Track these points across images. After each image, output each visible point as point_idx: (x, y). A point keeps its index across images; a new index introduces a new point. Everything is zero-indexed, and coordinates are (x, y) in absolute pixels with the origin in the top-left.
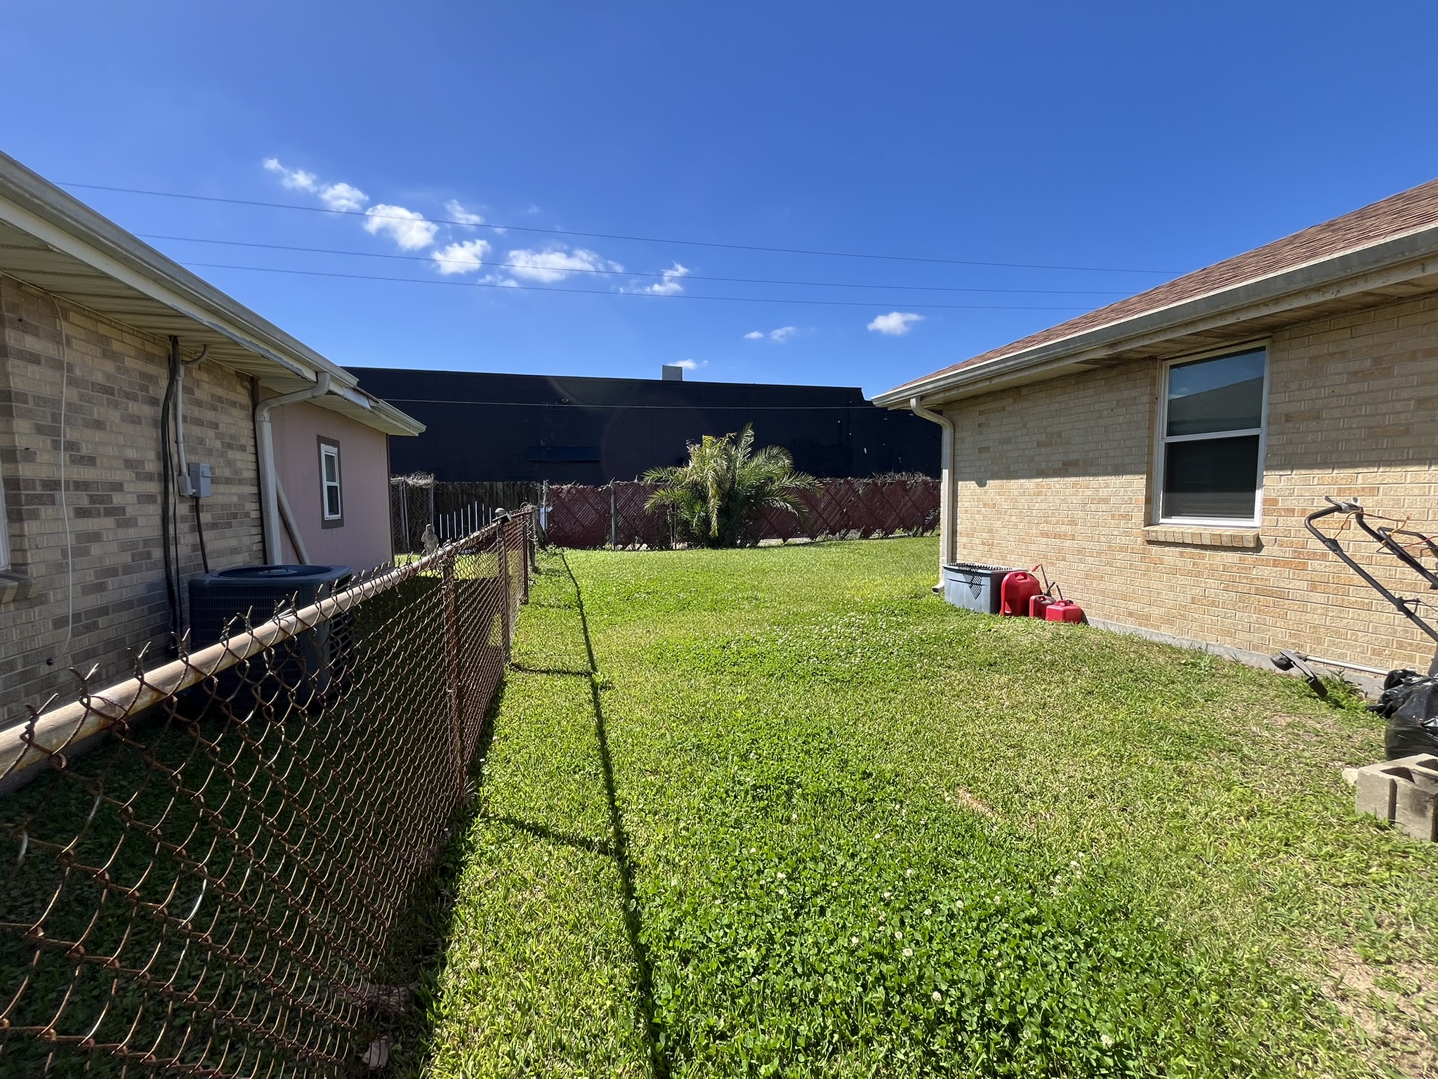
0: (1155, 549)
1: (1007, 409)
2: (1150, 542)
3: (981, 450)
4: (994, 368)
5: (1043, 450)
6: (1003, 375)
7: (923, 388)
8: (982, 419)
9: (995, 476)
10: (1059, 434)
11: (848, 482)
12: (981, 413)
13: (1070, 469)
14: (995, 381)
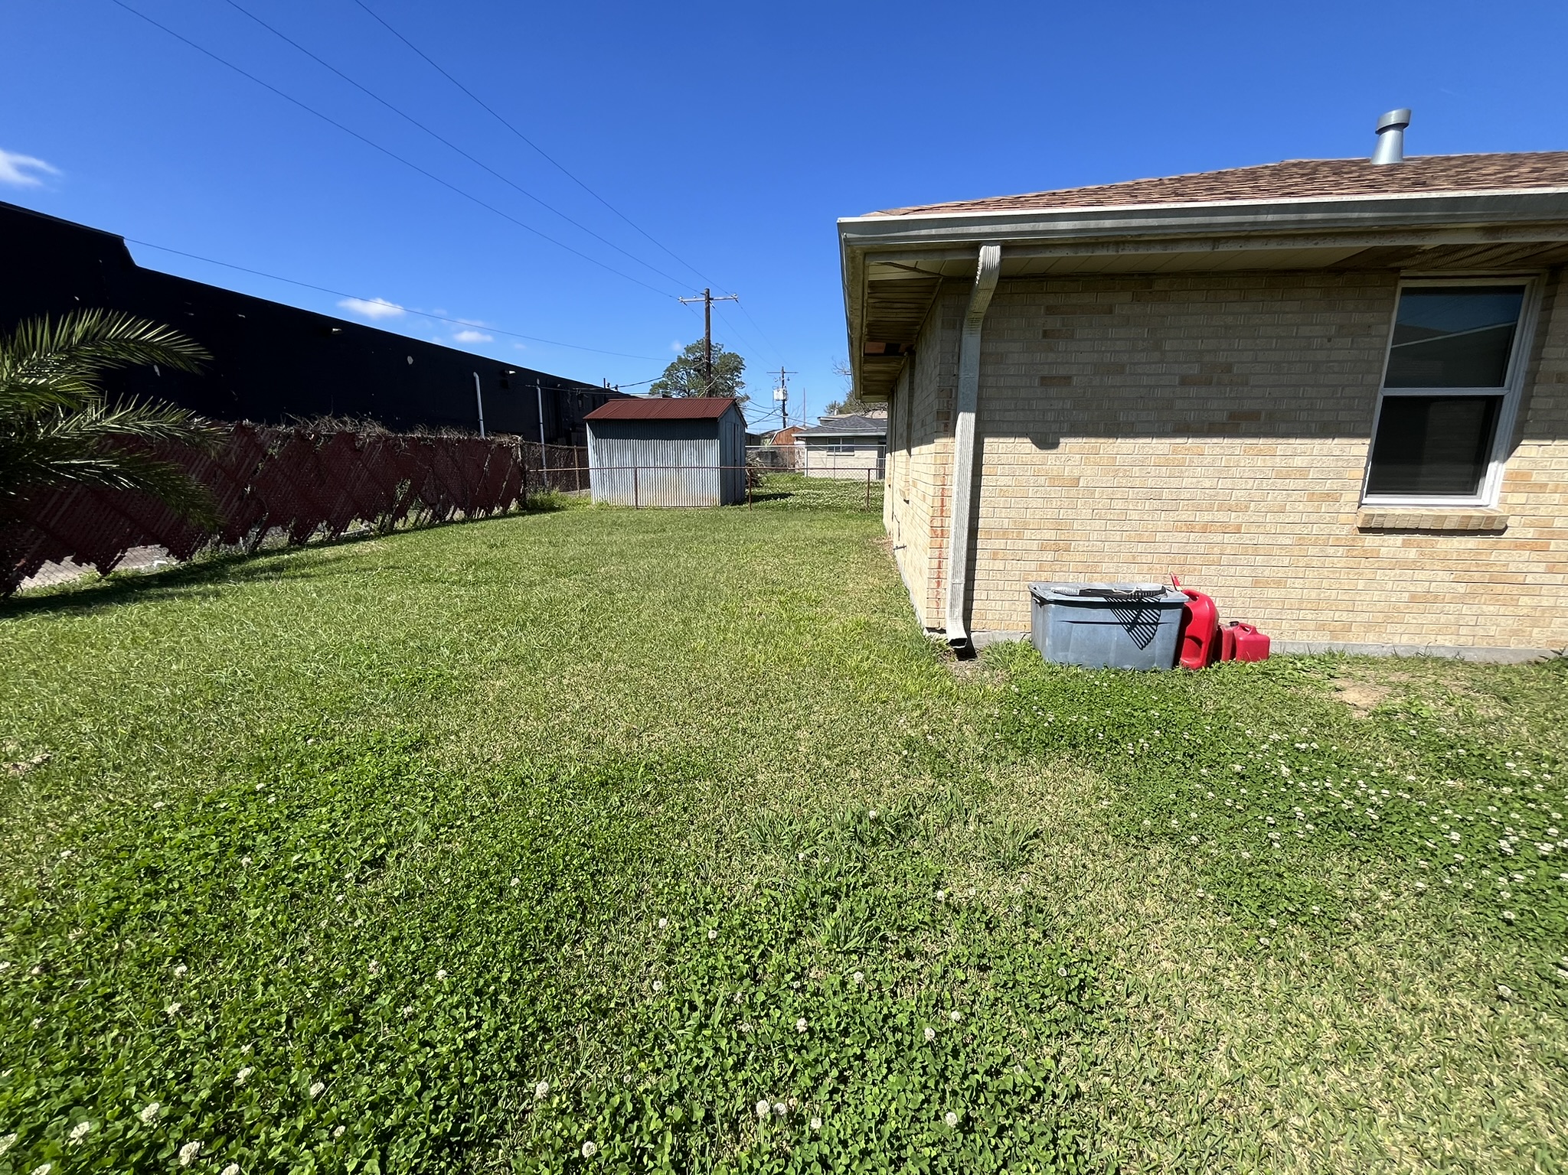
0: (1370, 540)
1: (1117, 310)
2: (1362, 530)
3: (1046, 381)
4: (1270, 218)
5: (1193, 391)
6: (1248, 238)
7: (1042, 226)
8: (1054, 323)
9: (1076, 431)
10: (1228, 368)
11: (241, 429)
12: (1051, 310)
13: (1243, 426)
14: (1223, 248)
